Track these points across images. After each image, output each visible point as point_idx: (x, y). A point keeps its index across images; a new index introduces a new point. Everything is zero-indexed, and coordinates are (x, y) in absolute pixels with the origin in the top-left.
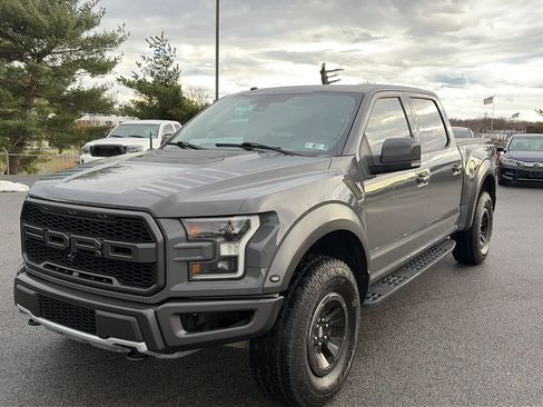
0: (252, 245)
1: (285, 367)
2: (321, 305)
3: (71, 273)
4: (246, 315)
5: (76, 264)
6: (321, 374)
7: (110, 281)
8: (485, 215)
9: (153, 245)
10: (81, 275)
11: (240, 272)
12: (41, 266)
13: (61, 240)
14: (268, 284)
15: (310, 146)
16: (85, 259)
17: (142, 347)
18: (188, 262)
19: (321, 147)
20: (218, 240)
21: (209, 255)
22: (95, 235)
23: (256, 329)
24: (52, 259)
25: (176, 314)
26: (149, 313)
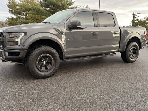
4: (19, 53)
11: (19, 45)
14: (23, 47)
17: (2, 58)
18: (10, 42)
20: (15, 38)
21: (13, 41)
23: (21, 56)
25: (7, 52)
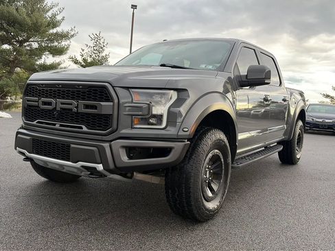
0: (172, 109)
1: (188, 188)
2: (210, 155)
3: (55, 125)
5: (58, 120)
6: (208, 200)
7: (81, 128)
8: (299, 135)
9: (111, 104)
10: (61, 126)
11: (164, 125)
12: (35, 123)
13: (50, 104)
14: (181, 133)
15: (203, 66)
16: (65, 115)
17: (100, 167)
18: (132, 115)
19: (210, 67)
21: (146, 112)
22: (73, 99)
23: (172, 160)
24: (42, 118)
25: (123, 147)
26: (106, 145)
